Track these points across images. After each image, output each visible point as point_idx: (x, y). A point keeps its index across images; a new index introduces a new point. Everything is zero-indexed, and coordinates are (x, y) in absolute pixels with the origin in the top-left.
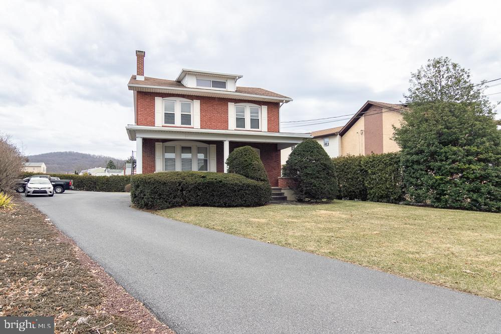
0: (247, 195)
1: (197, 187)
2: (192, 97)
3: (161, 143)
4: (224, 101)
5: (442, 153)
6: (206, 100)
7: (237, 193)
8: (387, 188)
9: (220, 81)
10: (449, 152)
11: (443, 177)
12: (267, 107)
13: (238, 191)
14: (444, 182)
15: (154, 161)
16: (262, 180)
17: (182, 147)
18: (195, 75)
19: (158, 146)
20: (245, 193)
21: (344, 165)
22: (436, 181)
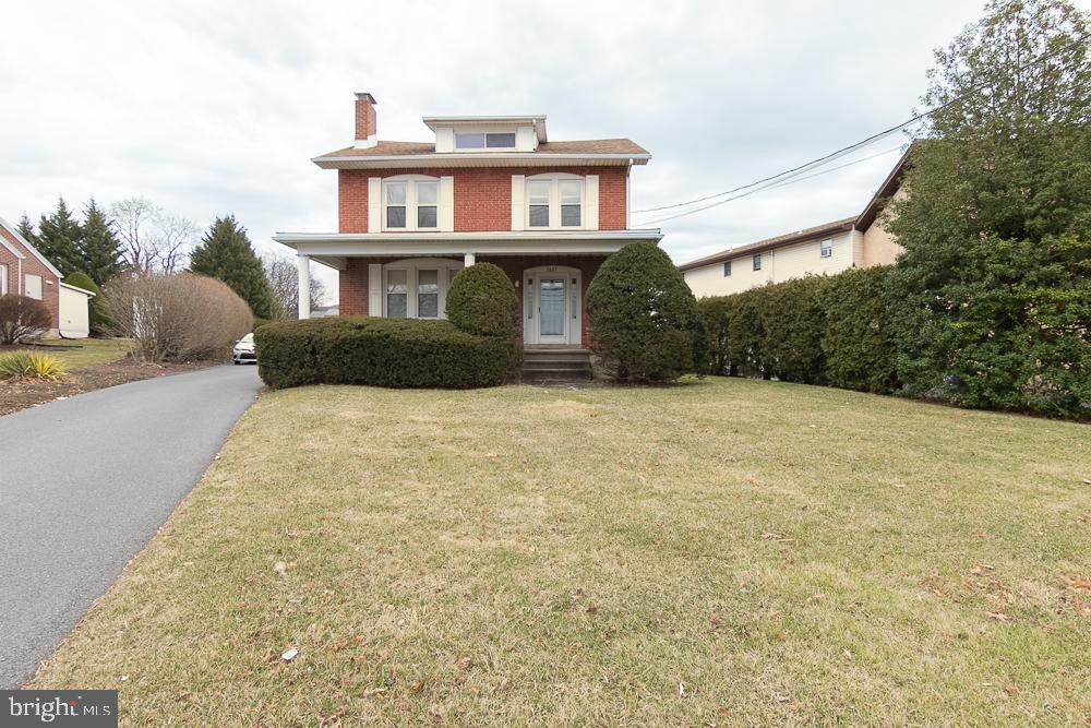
0: (444, 364)
1: (342, 348)
2: (437, 172)
3: (380, 265)
4: (502, 174)
5: (971, 259)
6: (465, 175)
7: (420, 359)
8: (862, 354)
9: (501, 134)
10: (989, 255)
11: (973, 323)
12: (597, 177)
13: (424, 356)
14: (975, 337)
15: (366, 300)
16: (485, 335)
17: (420, 271)
18: (453, 127)
19: (374, 270)
20: (438, 359)
21: (785, 298)
22: (954, 335)
